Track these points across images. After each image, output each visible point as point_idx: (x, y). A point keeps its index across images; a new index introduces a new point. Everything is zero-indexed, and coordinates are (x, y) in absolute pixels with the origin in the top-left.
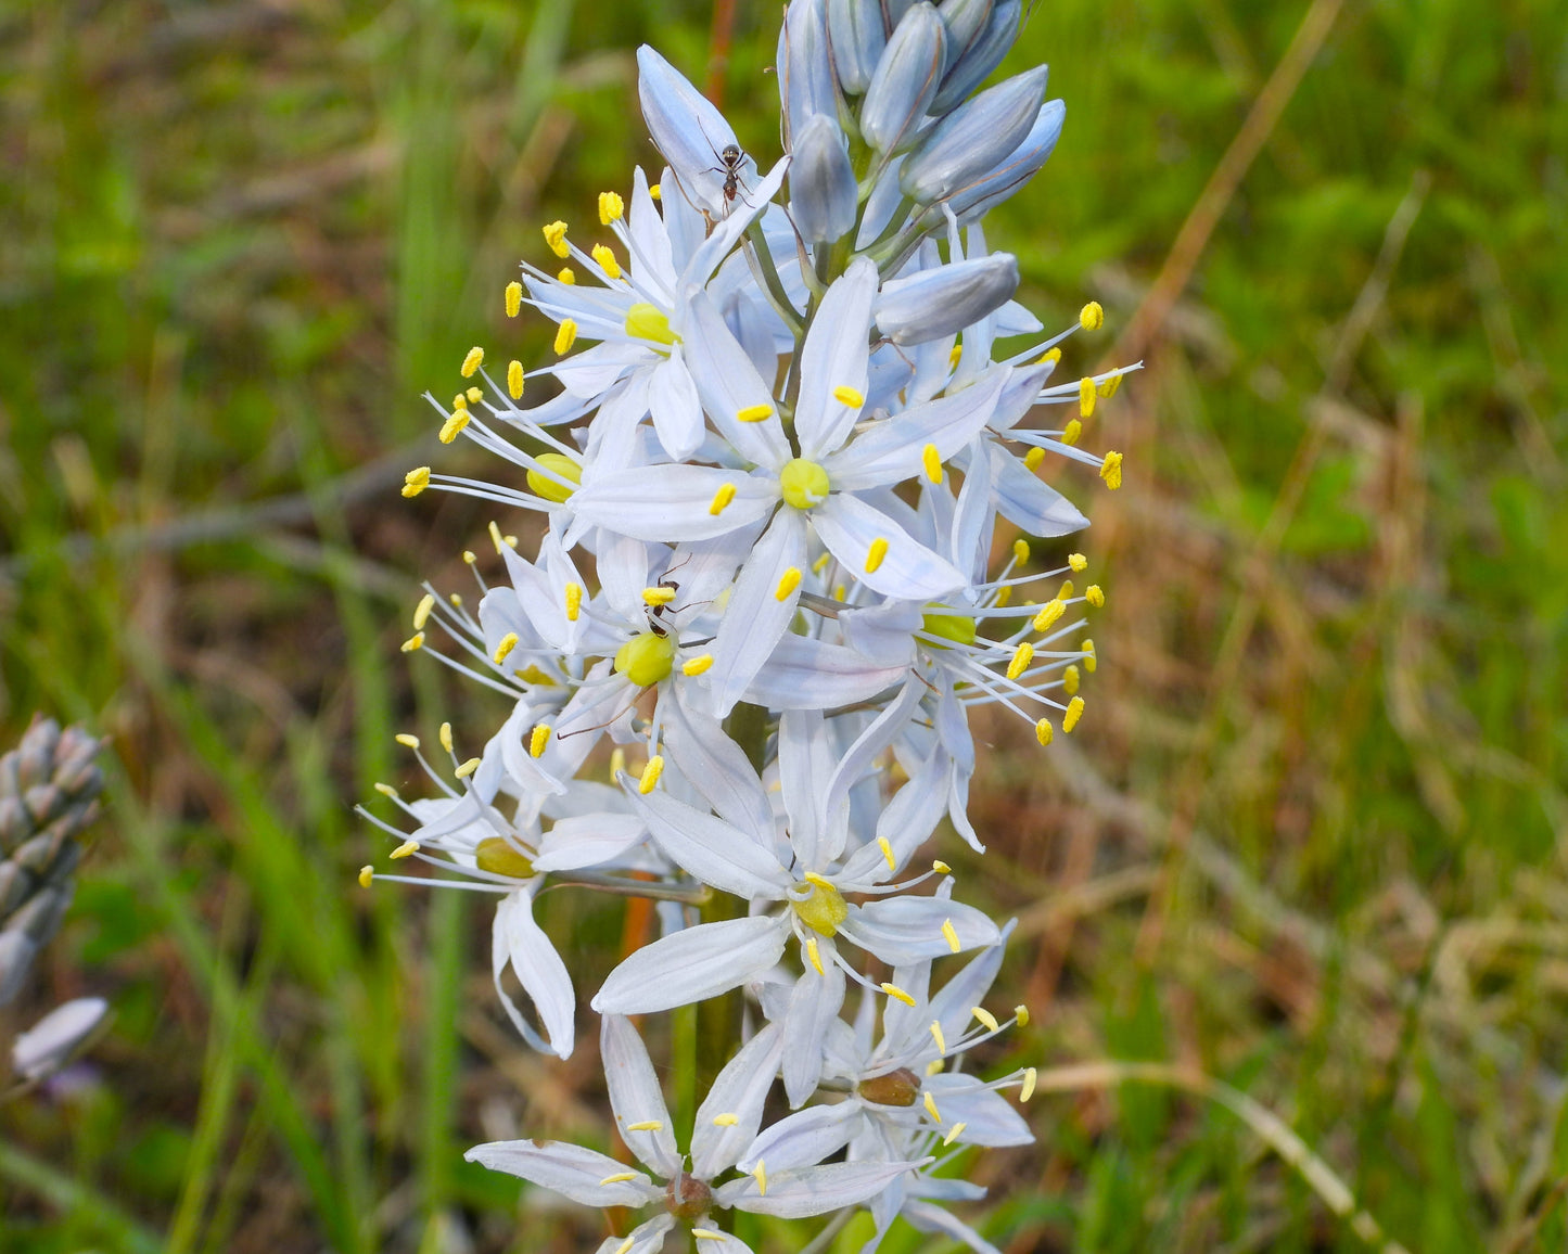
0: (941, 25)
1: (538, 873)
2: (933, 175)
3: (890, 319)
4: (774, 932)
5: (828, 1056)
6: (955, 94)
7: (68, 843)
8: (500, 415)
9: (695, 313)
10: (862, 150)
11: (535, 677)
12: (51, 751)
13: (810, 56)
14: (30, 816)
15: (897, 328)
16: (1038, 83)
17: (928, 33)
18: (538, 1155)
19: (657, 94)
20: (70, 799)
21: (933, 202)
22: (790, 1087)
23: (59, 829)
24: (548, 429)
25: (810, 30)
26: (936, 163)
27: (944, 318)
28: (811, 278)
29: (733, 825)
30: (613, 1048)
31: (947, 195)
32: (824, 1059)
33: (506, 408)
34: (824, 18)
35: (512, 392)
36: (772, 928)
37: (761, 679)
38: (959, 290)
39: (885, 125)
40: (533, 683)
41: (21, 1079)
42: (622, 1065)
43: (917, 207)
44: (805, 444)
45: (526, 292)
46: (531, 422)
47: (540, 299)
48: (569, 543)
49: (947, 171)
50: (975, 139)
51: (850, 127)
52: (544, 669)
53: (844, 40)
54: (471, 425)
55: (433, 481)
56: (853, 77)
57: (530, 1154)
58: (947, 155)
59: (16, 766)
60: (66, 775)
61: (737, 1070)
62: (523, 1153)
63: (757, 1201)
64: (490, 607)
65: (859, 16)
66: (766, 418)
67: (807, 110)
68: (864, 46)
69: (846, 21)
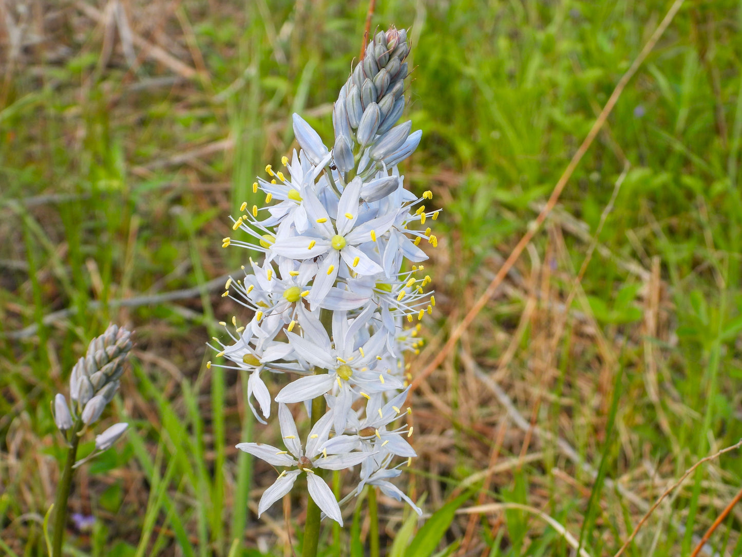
0: (379, 109)
1: (261, 364)
2: (378, 153)
3: (364, 194)
4: (331, 379)
5: (348, 420)
6: (385, 128)
7: (119, 365)
8: (252, 223)
9: (307, 192)
10: (358, 146)
11: (263, 305)
12: (115, 334)
13: (341, 117)
14: (107, 356)
15: (366, 197)
16: (408, 126)
17: (374, 112)
18: (259, 448)
19: (298, 127)
20: (121, 351)
21: (378, 160)
22: (337, 429)
23: (117, 361)
24: (267, 228)
25: (341, 109)
26: (379, 149)
27: (378, 194)
28: (343, 183)
29: (318, 346)
30: (282, 416)
31: (383, 158)
32: (347, 421)
33: (253, 221)
34: (345, 106)
35: (254, 214)
36: (330, 378)
37: (325, 300)
38: (382, 186)
39: (363, 137)
40: (261, 306)
41: (98, 450)
42: (285, 421)
43: (375, 162)
44: (339, 231)
45: (259, 185)
46: (261, 225)
47: (263, 188)
48: (270, 260)
49: (382, 151)
50: (390, 142)
51: (354, 138)
52: (265, 302)
53: (351, 113)
54: (242, 225)
55: (231, 242)
56: (354, 123)
57: (256, 447)
58: (382, 147)
59: (103, 339)
60: (120, 343)
61: (320, 424)
62: (253, 447)
63: (326, 465)
64: (247, 280)
65: (355, 106)
66: (325, 221)
67: (341, 133)
68: (357, 115)
69: (351, 107)
